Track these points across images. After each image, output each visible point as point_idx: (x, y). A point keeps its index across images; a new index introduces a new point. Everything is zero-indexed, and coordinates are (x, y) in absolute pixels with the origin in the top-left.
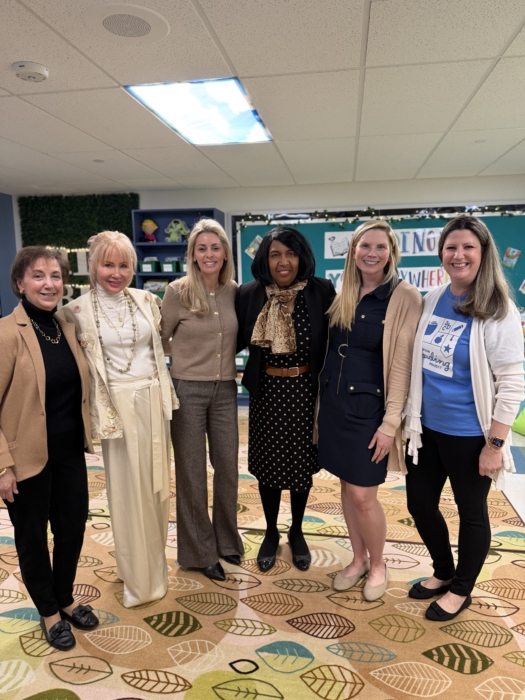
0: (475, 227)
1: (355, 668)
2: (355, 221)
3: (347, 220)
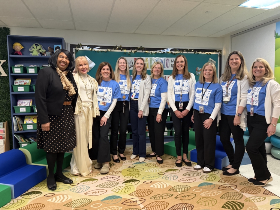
2: (135, 52)
3: (132, 51)
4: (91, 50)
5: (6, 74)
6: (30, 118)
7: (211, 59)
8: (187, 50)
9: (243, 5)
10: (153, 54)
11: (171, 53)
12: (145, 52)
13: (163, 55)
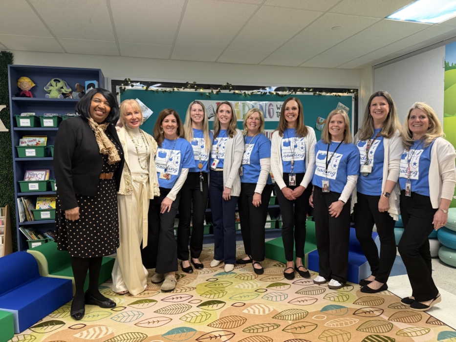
2: (217, 93)
3: (212, 91)
4: (147, 90)
5: (7, 128)
6: (45, 200)
7: (340, 104)
8: (302, 90)
9: (393, 17)
10: (248, 96)
11: (277, 93)
12: (234, 93)
13: (264, 97)
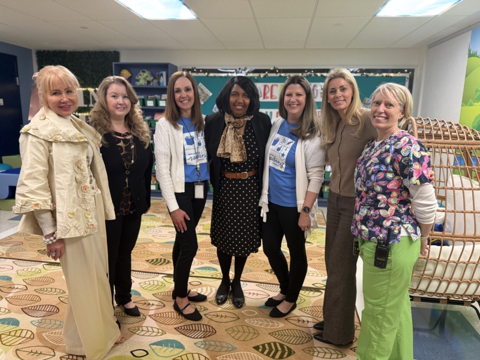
0: (302, 83)
1: (208, 355)
2: (265, 77)
4: (207, 76)
9: (380, 14)
12: (280, 76)
